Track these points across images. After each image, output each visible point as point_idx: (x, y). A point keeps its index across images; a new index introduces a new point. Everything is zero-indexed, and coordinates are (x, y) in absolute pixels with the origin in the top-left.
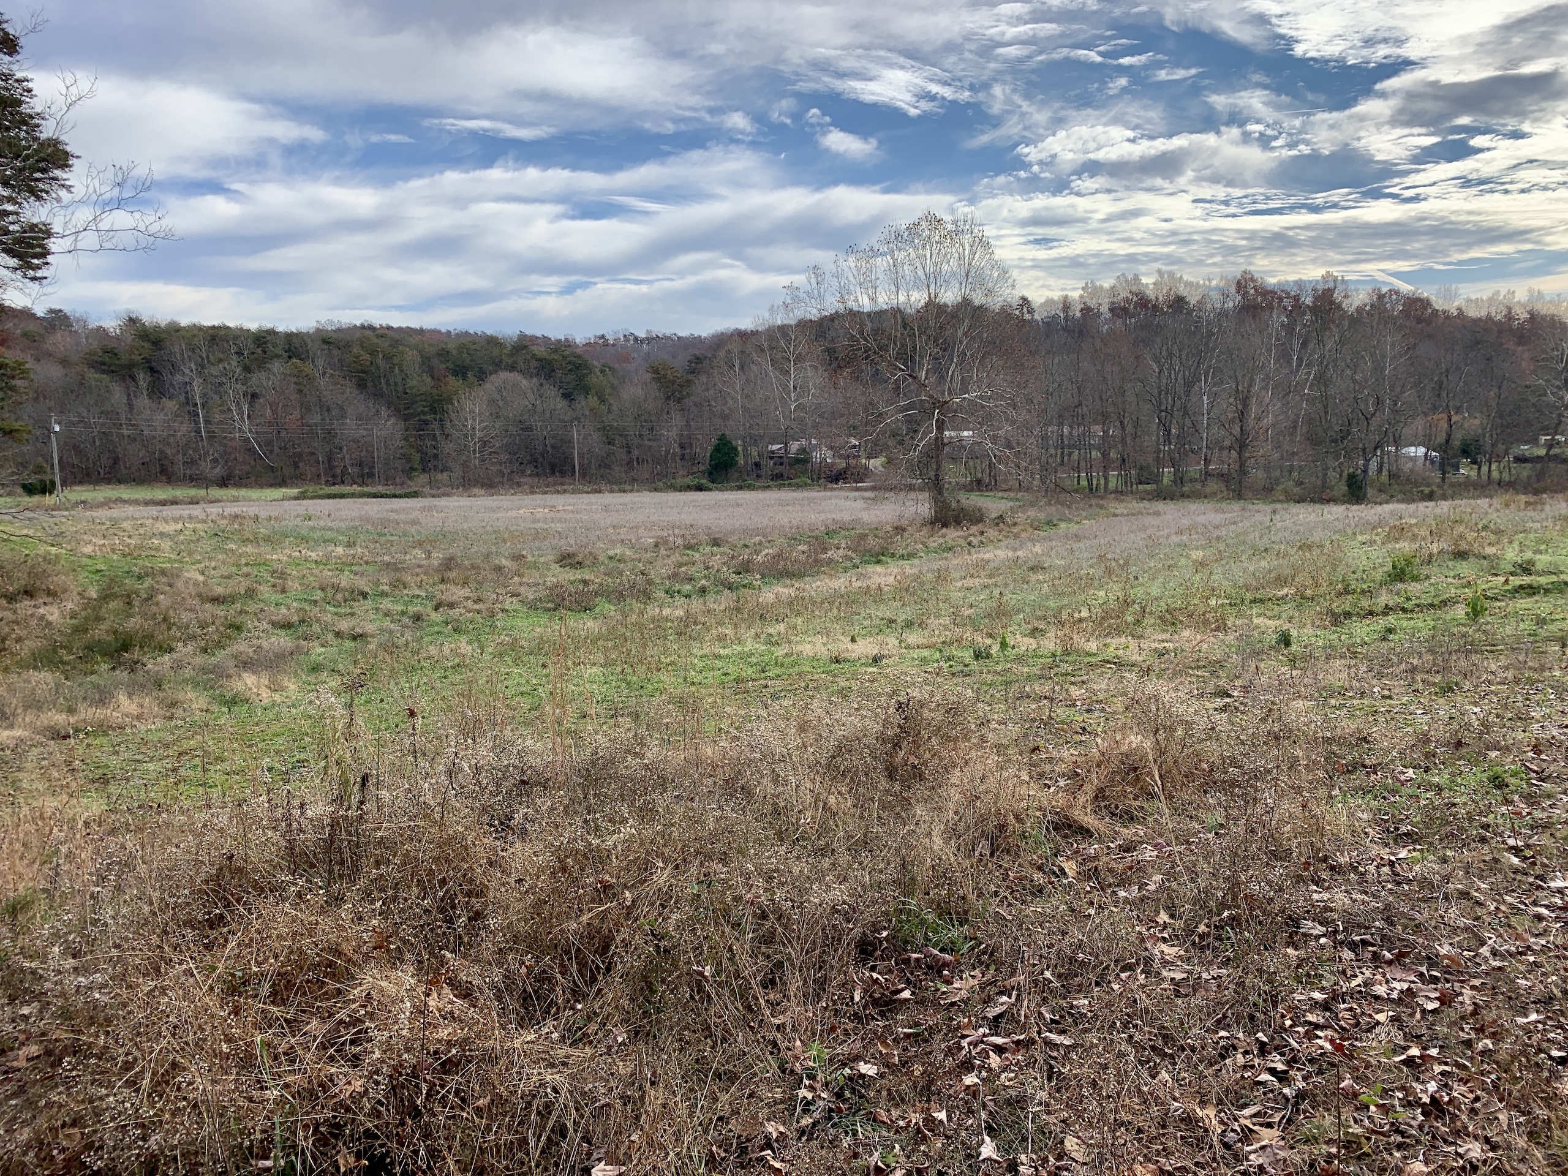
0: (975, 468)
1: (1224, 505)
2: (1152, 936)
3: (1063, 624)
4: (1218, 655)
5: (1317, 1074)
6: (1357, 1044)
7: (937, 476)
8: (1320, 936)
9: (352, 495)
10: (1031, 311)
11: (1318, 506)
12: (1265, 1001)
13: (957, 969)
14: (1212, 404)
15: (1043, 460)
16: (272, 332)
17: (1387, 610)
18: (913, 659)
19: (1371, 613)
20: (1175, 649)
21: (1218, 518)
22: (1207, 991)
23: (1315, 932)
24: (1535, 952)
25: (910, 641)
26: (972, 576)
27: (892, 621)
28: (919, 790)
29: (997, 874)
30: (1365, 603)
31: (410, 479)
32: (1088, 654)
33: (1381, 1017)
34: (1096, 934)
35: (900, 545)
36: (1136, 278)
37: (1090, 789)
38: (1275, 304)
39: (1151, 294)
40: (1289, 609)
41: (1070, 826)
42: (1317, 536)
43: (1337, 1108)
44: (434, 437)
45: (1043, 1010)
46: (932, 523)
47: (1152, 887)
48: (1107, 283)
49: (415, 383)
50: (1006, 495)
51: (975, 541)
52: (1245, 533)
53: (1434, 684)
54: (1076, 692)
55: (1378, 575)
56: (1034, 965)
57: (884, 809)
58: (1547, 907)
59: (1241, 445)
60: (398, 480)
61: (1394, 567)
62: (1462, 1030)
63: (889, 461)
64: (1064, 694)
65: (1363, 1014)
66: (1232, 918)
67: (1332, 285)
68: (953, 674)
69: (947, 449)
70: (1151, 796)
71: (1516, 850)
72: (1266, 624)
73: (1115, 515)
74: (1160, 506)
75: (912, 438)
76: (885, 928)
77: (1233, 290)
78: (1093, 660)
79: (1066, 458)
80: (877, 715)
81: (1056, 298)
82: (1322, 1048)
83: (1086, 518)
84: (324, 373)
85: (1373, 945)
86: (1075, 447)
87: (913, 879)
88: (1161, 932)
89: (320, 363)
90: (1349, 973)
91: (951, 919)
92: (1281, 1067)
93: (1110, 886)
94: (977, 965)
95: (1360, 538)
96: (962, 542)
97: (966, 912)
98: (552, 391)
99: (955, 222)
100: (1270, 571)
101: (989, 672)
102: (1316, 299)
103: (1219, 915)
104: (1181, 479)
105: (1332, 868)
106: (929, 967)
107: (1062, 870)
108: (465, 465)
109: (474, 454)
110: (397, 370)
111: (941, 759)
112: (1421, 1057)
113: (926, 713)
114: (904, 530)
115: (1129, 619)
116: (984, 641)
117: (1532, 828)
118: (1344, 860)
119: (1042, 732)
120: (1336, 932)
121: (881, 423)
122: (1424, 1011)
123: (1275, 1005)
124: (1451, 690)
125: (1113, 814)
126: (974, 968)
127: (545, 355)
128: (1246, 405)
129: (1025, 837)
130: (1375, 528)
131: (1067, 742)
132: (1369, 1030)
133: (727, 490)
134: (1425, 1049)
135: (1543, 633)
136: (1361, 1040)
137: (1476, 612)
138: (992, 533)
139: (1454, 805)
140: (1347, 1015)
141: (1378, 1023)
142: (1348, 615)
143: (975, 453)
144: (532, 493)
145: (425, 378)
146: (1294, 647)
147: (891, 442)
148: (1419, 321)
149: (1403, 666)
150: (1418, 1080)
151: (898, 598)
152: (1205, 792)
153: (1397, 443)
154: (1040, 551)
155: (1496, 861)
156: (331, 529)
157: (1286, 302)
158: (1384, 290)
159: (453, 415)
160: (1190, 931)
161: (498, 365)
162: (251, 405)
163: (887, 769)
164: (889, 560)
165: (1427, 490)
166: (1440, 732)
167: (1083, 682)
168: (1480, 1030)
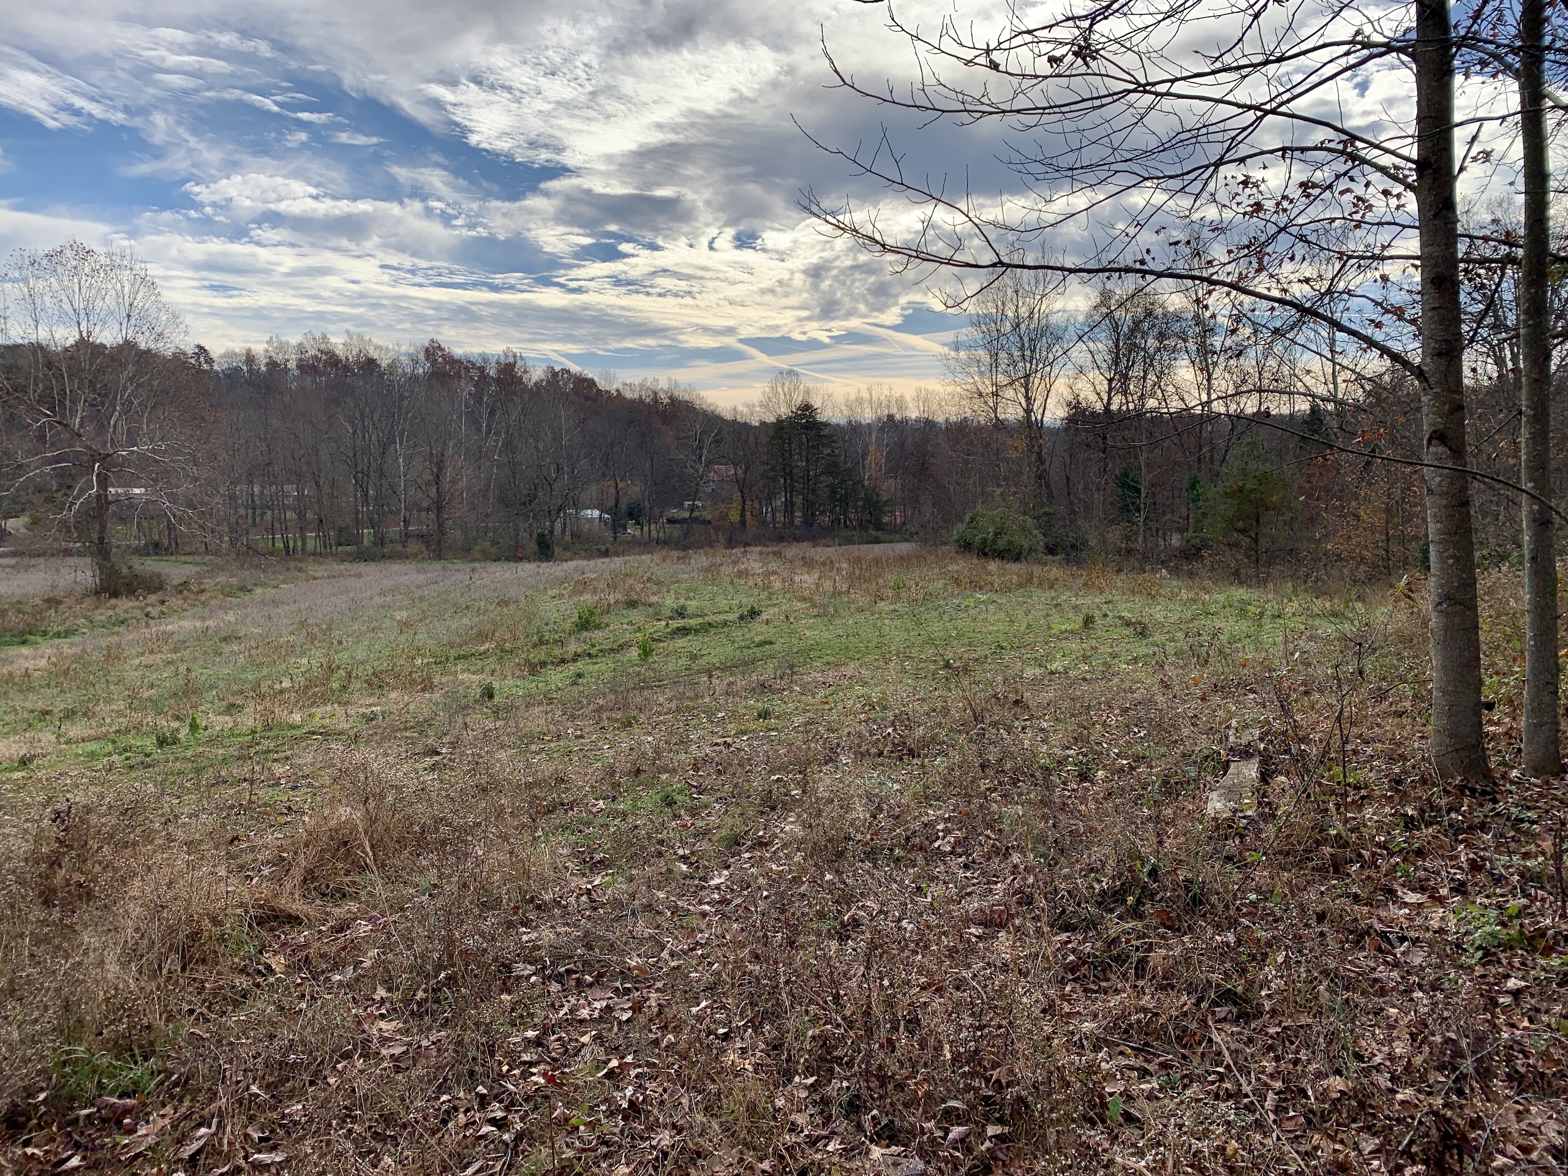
0: (151, 529)
1: (425, 565)
2: (370, 1015)
3: (262, 697)
4: (426, 712)
5: (533, 1112)
6: (567, 1070)
7: (101, 539)
8: (530, 976)
10: (210, 361)
11: (512, 564)
12: (483, 1053)
13: (141, 1114)
14: (407, 465)
15: (233, 520)
17: (576, 657)
18: (78, 755)
19: (563, 661)
20: (383, 712)
21: (421, 578)
22: (427, 1058)
23: (526, 973)
24: (702, 946)
25: (71, 734)
26: (152, 652)
27: (47, 713)
28: (86, 912)
29: (191, 989)
30: (557, 652)
32: (292, 727)
33: (585, 1039)
34: (309, 1029)
35: (54, 620)
36: (324, 337)
37: (297, 874)
38: (463, 372)
39: (340, 351)
40: (491, 663)
41: (276, 917)
42: (512, 593)
43: (551, 1138)
45: (250, 1130)
46: (97, 593)
47: (367, 964)
48: (294, 339)
50: (189, 559)
51: (154, 612)
52: (448, 592)
53: (617, 720)
54: (279, 770)
55: (568, 626)
56: (238, 1082)
57: (38, 943)
58: (708, 903)
59: (439, 507)
61: (580, 618)
62: (651, 1031)
63: (35, 522)
64: (266, 773)
65: (571, 1040)
66: (449, 978)
67: (511, 360)
68: (131, 767)
69: (113, 508)
70: (363, 868)
71: (684, 858)
72: (470, 679)
73: (315, 578)
74: (362, 567)
75: (66, 495)
76: (42, 1090)
77: (422, 357)
78: (297, 733)
79: (258, 519)
80: (26, 831)
81: (237, 350)
82: (536, 1083)
83: (284, 582)
85: (576, 972)
86: (268, 508)
87: (80, 1021)
88: (378, 1008)
90: (557, 1005)
91: (133, 1056)
92: (500, 1114)
93: (323, 972)
94: (167, 1100)
95: (550, 592)
96: (137, 613)
97: (152, 1043)
99: (109, 255)
100: (472, 628)
101: (177, 759)
102: (499, 372)
103: (436, 977)
104: (382, 539)
105: (539, 907)
106: (104, 1120)
107: (268, 967)
111: (116, 870)
112: (619, 1067)
113: (93, 819)
114: (60, 602)
115: (335, 686)
116: (167, 724)
117: (695, 836)
118: (547, 897)
119: (242, 819)
120: (544, 968)
121: (21, 476)
122: (620, 1023)
123: (492, 1055)
124: (630, 724)
125: (324, 895)
126: (164, 1106)
128: (440, 469)
129: (224, 940)
130: (562, 583)
131: (271, 826)
132: (576, 1055)
134: (623, 1058)
135: (695, 667)
136: (569, 1066)
137: (646, 653)
138: (175, 602)
139: (636, 827)
140: (556, 1045)
141: (583, 1045)
142: (543, 664)
143: (149, 513)
146: (496, 700)
147: (38, 500)
148: (587, 399)
149: (591, 707)
150: (618, 1088)
151: (53, 683)
152: (418, 855)
153: (578, 506)
154: (233, 620)
155: (670, 871)
157: (472, 372)
158: (557, 369)
160: (407, 1001)
163: (40, 895)
164: (39, 639)
165: (603, 548)
166: (623, 765)
167: (287, 758)
168: (664, 1028)
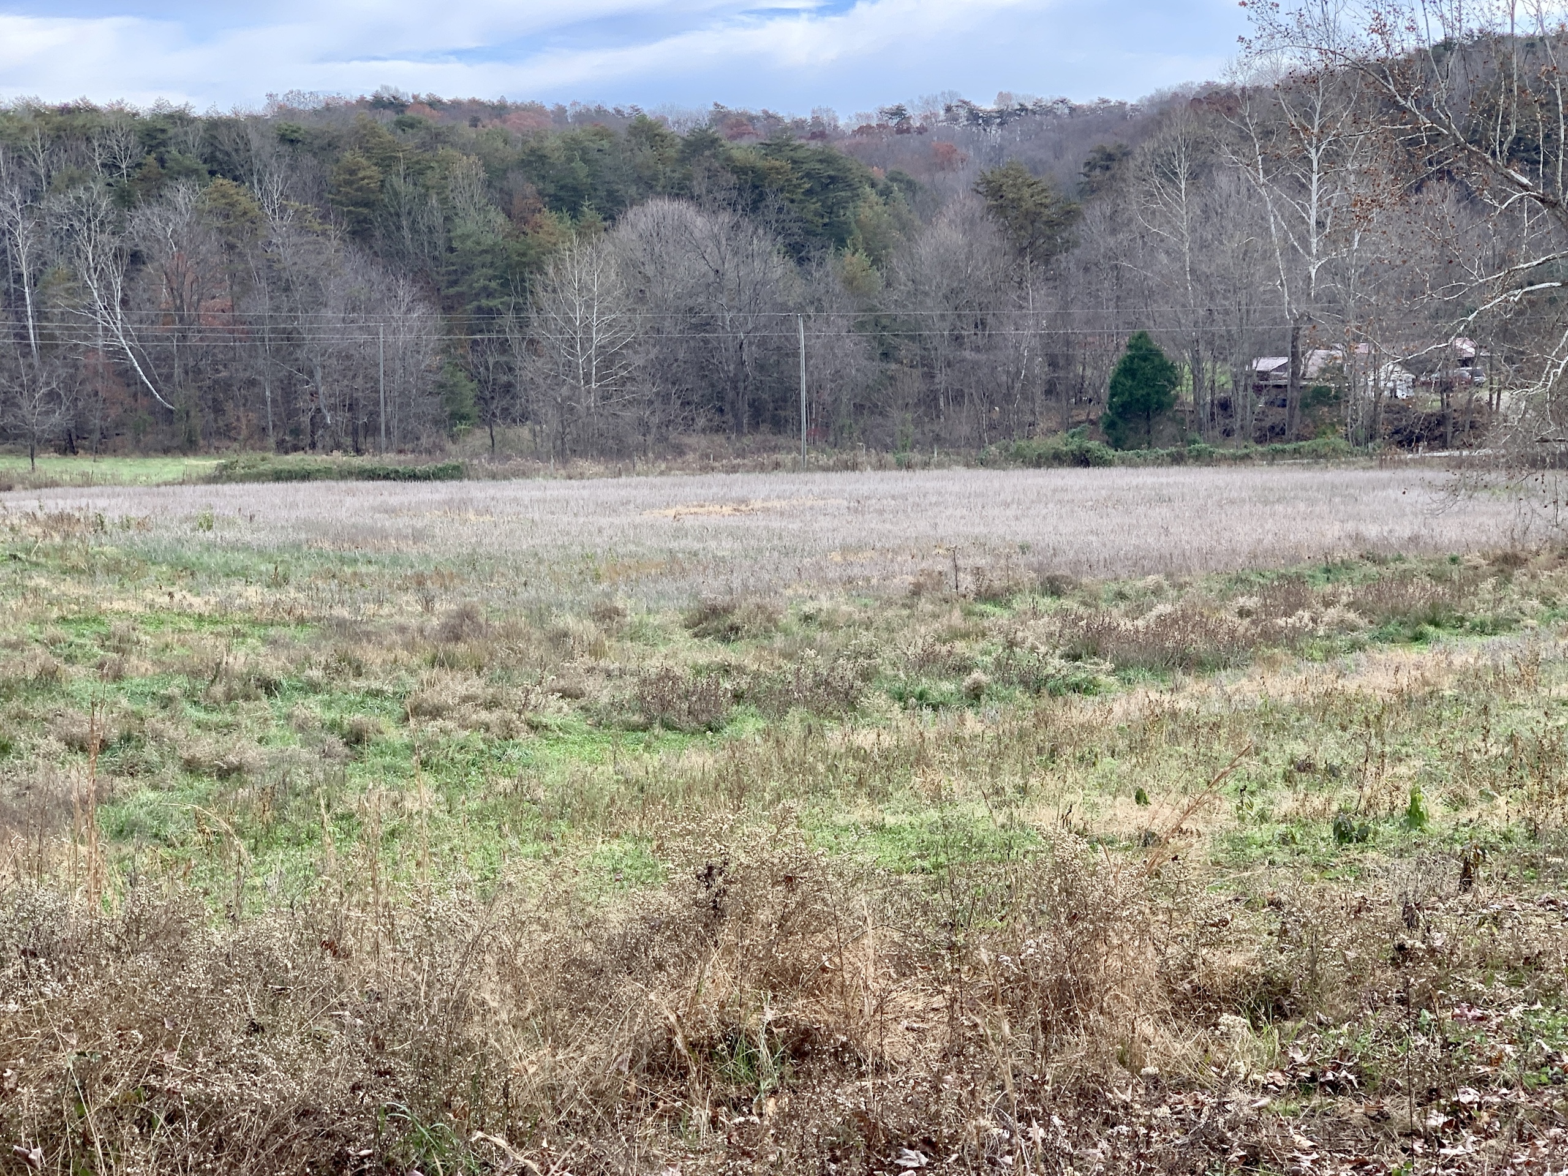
9: (326, 474)
16: (180, 118)
31: (453, 438)
35: (1488, 599)
44: (504, 346)
49: (470, 227)
60: (424, 441)
84: (283, 209)
89: (276, 185)
98: (762, 243)
108: (566, 410)
109: (587, 382)
110: (434, 201)
127: (753, 158)
133: (1146, 463)
144: (705, 469)
145: (492, 215)
156: (247, 548)
159: (544, 297)
161: (649, 186)
162: (128, 277)
